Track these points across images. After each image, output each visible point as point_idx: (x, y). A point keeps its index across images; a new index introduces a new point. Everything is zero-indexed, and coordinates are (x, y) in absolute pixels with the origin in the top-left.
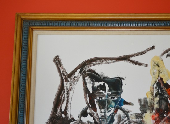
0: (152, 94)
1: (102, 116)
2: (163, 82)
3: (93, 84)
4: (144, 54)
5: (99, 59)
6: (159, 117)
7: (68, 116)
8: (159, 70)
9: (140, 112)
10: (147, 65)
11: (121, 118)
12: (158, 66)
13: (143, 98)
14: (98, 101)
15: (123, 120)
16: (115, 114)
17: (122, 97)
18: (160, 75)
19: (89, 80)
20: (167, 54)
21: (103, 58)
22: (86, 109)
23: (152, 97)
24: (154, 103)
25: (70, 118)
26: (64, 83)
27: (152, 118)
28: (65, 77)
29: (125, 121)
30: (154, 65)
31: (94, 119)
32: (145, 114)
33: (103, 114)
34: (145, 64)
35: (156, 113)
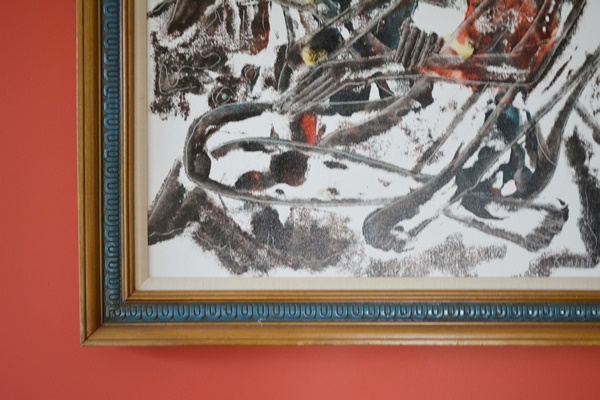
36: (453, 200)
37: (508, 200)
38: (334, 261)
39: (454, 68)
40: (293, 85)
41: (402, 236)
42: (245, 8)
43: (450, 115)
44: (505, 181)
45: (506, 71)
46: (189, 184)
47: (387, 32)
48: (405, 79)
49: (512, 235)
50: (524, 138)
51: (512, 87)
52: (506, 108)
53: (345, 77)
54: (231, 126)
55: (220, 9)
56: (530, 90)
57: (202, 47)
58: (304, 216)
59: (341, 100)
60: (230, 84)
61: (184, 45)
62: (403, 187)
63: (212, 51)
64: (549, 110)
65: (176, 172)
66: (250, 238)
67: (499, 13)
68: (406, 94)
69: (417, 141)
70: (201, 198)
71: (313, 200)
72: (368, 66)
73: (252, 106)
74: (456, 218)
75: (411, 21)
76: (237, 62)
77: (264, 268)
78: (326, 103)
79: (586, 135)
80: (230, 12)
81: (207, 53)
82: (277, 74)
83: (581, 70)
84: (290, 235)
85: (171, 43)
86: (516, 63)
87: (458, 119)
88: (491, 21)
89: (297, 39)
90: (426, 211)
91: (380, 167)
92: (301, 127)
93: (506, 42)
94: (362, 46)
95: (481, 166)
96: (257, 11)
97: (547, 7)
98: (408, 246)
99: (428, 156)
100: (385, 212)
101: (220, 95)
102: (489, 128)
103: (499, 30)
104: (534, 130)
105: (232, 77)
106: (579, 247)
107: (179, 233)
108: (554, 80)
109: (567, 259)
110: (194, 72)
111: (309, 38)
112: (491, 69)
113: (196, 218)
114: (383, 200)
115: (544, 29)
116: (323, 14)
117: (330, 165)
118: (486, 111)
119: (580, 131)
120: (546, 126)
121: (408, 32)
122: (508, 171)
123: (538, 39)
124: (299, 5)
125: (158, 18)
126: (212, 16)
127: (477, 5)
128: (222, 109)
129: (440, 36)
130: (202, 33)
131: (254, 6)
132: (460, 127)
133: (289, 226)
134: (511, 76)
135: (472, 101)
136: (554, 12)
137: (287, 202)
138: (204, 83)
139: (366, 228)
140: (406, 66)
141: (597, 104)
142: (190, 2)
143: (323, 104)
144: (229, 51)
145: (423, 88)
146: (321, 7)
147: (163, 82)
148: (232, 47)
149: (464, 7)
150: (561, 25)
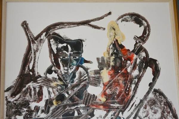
0: (109, 54)
1: (65, 73)
2: (118, 43)
3: (57, 45)
4: (102, 19)
5: (62, 24)
6: (114, 73)
7: (35, 73)
8: (115, 32)
9: (98, 69)
10: (104, 29)
11: (82, 74)
12: (114, 29)
13: (100, 57)
14: (62, 60)
15: (83, 76)
16: (76, 71)
17: (82, 57)
18: (116, 37)
19: (54, 42)
20: (122, 19)
21: (66, 23)
23: (108, 56)
24: (110, 61)
25: (37, 75)
26: (32, 45)
27: (108, 74)
28: (32, 40)
29: (85, 77)
30: (110, 29)
31: (58, 76)
32: (102, 71)
33: (66, 71)
34: (103, 28)
35: (112, 70)
39: (100, 105)
40: (51, 112)
42: (35, 88)
45: (116, 106)
47: (79, 94)
48: (85, 109)
51: (118, 110)
52: (117, 117)
53: (67, 109)
55: (27, 89)
56: (124, 111)
57: (22, 101)
59: (66, 116)
60: (30, 112)
61: (16, 100)
63: (25, 102)
64: (130, 117)
67: (113, 88)
68: (86, 114)
72: (74, 105)
75: (87, 91)
76: (33, 105)
80: (31, 90)
81: (23, 103)
82: (45, 108)
83: (139, 104)
86: (119, 103)
88: (111, 90)
89: (51, 98)
93: (116, 97)
94: (72, 99)
96: (39, 89)
97: (127, 86)
101: (27, 116)
105: (31, 110)
108: (131, 108)
110: (19, 109)
111: (55, 97)
112: (112, 105)
115: (127, 92)
116: (60, 90)
118: (111, 118)
121: (86, 94)
123: (125, 95)
124: (52, 87)
125: (8, 92)
126: (25, 91)
127: (107, 86)
129: (96, 95)
130: (22, 96)
131: (38, 87)
134: (118, 107)
135: (106, 115)
136: (129, 87)
138: (22, 112)
140: (86, 105)
141: (145, 115)
142: (18, 87)
143: (60, 118)
144: (30, 102)
145: (91, 111)
146: (59, 87)
147: (9, 112)
148: (31, 101)
149: (103, 86)
150: (132, 91)
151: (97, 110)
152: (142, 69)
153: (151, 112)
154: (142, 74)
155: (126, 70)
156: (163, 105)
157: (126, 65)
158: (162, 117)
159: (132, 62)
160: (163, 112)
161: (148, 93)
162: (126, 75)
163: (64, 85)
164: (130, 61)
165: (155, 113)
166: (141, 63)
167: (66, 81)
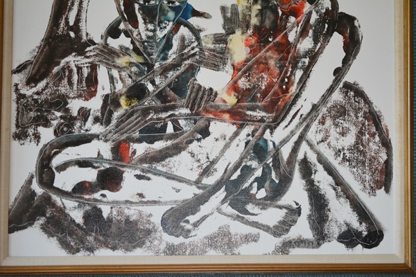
1: (149, 37)
6: (259, 41)
7: (82, 35)
9: (223, 32)
11: (186, 42)
13: (229, 5)
14: (142, 8)
15: (189, 46)
16: (174, 35)
22: (118, 23)
23: (247, 4)
24: (250, 15)
25: (84, 38)
27: (245, 43)
29: (193, 49)
31: (132, 42)
32: (231, 36)
33: (151, 34)
35: (253, 35)
36: (223, 202)
37: (261, 201)
38: (141, 244)
39: (224, 112)
40: (114, 122)
41: (188, 227)
42: (81, 68)
43: (222, 144)
44: (258, 189)
45: (259, 115)
46: (38, 190)
47: (179, 87)
48: (191, 119)
49: (264, 226)
50: (271, 159)
51: (263, 125)
52: (259, 139)
53: (150, 117)
54: (69, 150)
55: (63, 69)
56: (275, 128)
57: (50, 95)
58: (120, 213)
59: (147, 133)
60: (69, 121)
61: (38, 93)
62: (189, 192)
63: (57, 98)
64: (287, 141)
65: (30, 182)
66: (81, 228)
67: (255, 75)
68: (192, 129)
69: (199, 161)
70: (47, 200)
71: (127, 202)
72: (165, 110)
73: (85, 136)
74: (225, 215)
75: (195, 80)
76: (75, 106)
77: (91, 250)
78: (137, 135)
79: (312, 158)
80: (71, 71)
81: (54, 99)
82: (103, 114)
83: (309, 114)
84: (110, 227)
85: (28, 92)
86: (265, 109)
87: (227, 146)
88: (249, 81)
89: (116, 91)
90: (205, 209)
91: (173, 179)
92: (119, 151)
93: (259, 95)
94: (161, 96)
95: (242, 178)
96: (89, 70)
97: (286, 72)
98: (192, 234)
99: (206, 172)
100: (176, 210)
101: (63, 128)
102: (247, 153)
103: (254, 87)
104: (278, 154)
105: (71, 116)
106: (308, 234)
107: (31, 224)
108: (291, 121)
109: (300, 242)
110: (44, 112)
111: (125, 90)
112: (249, 113)
113: (44, 215)
114: (176, 201)
115: (284, 87)
116: (135, 74)
117: (139, 177)
118: (245, 141)
119: (308, 155)
120: (286, 152)
121: (193, 87)
122: (261, 182)
123: (280, 93)
124: (119, 67)
125: (20, 74)
126: (58, 73)
127: (240, 70)
128: (63, 138)
129: (215, 90)
130: (51, 85)
131: (87, 67)
132: (228, 152)
133: (110, 220)
134: (262, 117)
135: (236, 134)
136: (290, 76)
137: (108, 203)
138: (52, 119)
139: (164, 221)
140: (191, 110)
141: (320, 137)
142: (42, 63)
143: (134, 135)
144: (69, 98)
145: (203, 125)
146: (134, 69)
147: (22, 119)
148: (71, 95)
149: (231, 71)
150: (295, 85)
151: (217, 122)
152: (321, 36)
153: (334, 133)
154: (319, 49)
155: (286, 36)
156: (361, 119)
157: (286, 25)
158: (357, 143)
159: (301, 21)
160: (361, 133)
161: (331, 90)
162: (285, 48)
163: (146, 64)
164: (296, 17)
165: (343, 134)
166: (320, 22)
167: (150, 55)
